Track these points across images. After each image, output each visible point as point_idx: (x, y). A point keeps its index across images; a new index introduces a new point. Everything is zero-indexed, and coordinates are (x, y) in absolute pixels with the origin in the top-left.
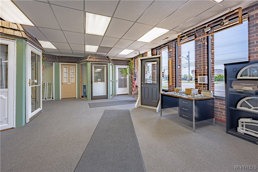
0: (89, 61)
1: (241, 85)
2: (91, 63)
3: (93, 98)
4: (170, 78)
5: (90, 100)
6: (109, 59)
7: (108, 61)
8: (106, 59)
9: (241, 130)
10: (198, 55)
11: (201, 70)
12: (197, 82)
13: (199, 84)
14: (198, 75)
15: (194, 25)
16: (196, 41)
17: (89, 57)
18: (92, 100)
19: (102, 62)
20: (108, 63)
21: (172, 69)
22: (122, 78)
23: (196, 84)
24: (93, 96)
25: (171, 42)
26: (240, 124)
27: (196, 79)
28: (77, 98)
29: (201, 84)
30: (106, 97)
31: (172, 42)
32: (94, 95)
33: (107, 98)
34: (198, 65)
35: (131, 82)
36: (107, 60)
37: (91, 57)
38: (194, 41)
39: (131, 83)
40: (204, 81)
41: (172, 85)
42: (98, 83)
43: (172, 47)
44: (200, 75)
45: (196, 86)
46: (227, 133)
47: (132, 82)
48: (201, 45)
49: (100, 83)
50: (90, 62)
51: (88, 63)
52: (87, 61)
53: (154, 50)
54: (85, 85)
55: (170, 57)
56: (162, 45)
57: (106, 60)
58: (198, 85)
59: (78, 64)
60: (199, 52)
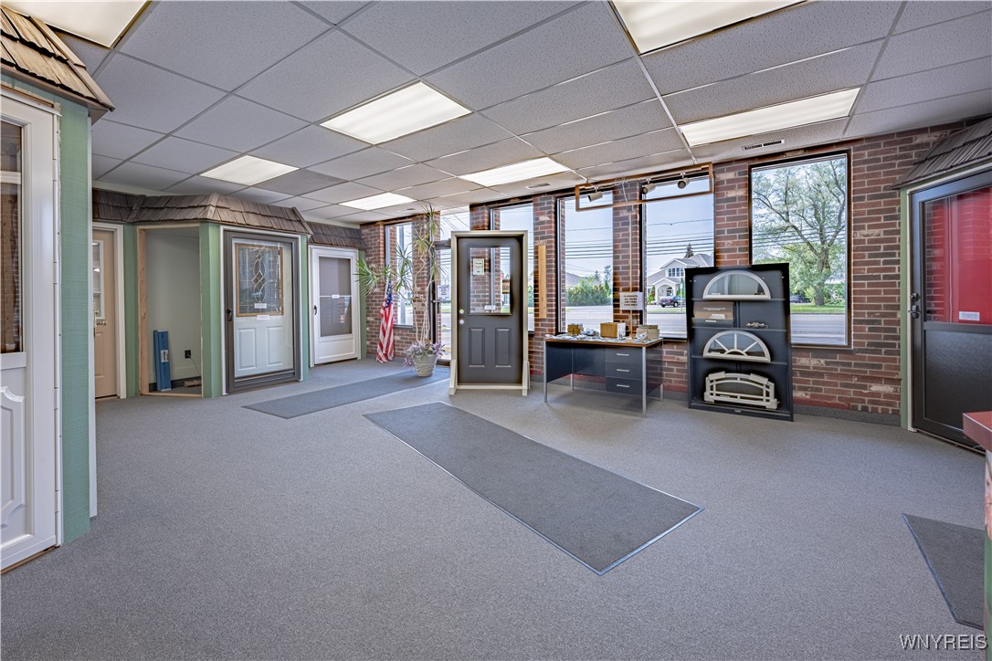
0: (218, 223)
1: (707, 311)
2: (225, 231)
3: (236, 385)
4: (540, 298)
5: (224, 393)
6: (299, 221)
7: (298, 227)
8: (291, 220)
9: (709, 397)
10: (620, 241)
11: (628, 278)
12: (618, 306)
13: (624, 311)
14: (621, 289)
15: (623, 171)
16: (615, 209)
17: (214, 201)
18: (234, 397)
19: (275, 230)
20: (299, 237)
21: (548, 271)
22: (333, 296)
23: (615, 311)
24: (236, 376)
25: (543, 196)
26: (708, 385)
27: (616, 300)
28: (123, 395)
29: (629, 311)
30: (290, 376)
31: (546, 196)
32: (240, 371)
33: (297, 381)
34: (621, 266)
35: (365, 311)
36: (294, 223)
37: (221, 204)
38: (611, 209)
39: (368, 316)
40: (634, 303)
41: (548, 315)
42: (259, 317)
43: (546, 211)
44: (624, 290)
45: (615, 317)
46: (690, 407)
47: (369, 312)
48: (627, 218)
49: (267, 317)
50: (222, 228)
51: (211, 230)
52: (205, 221)
53: (483, 209)
54: (163, 333)
55: (542, 238)
56: (515, 198)
57: (289, 223)
58: (621, 314)
59: (129, 228)
60: (623, 235)
